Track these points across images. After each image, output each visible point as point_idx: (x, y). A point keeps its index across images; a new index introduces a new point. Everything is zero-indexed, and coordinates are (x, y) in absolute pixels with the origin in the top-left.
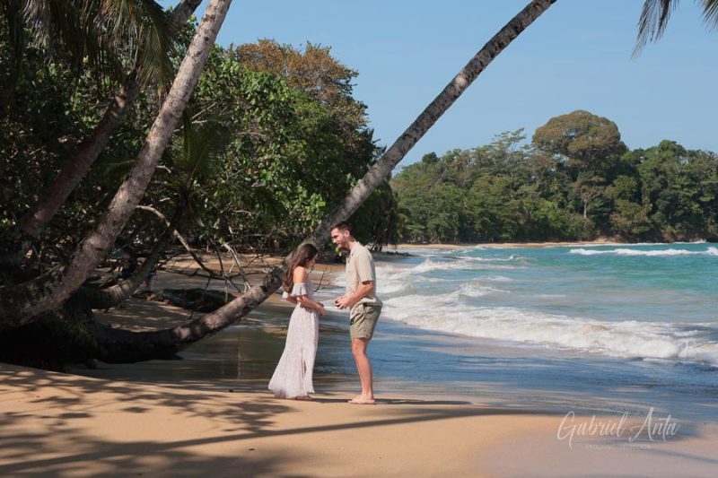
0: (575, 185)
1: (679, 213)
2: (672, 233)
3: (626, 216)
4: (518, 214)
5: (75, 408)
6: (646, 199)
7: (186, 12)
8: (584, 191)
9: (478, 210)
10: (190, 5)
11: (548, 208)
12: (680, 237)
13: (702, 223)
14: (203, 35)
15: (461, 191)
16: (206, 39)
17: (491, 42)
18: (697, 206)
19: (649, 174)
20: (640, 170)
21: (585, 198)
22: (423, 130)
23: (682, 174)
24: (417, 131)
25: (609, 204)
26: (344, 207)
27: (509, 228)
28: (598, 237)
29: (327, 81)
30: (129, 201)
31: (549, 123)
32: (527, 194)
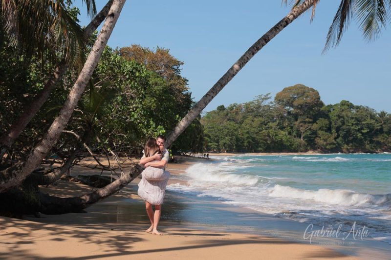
0: (297, 123)
1: (351, 138)
2: (347, 149)
3: (323, 139)
4: (267, 138)
5: (26, 239)
6: (334, 131)
7: (92, 28)
8: (301, 126)
9: (246, 135)
10: (95, 25)
11: (283, 135)
12: (351, 151)
13: (363, 144)
14: (100, 40)
15: (237, 126)
16: (102, 42)
17: (253, 47)
18: (360, 134)
19: (335, 118)
20: (330, 115)
21: (302, 130)
22: (216, 92)
23: (352, 118)
24: (213, 93)
25: (315, 133)
26: (174, 132)
27: (262, 145)
28: (308, 150)
29: (167, 67)
30: (59, 127)
31: (283, 90)
32: (272, 127)
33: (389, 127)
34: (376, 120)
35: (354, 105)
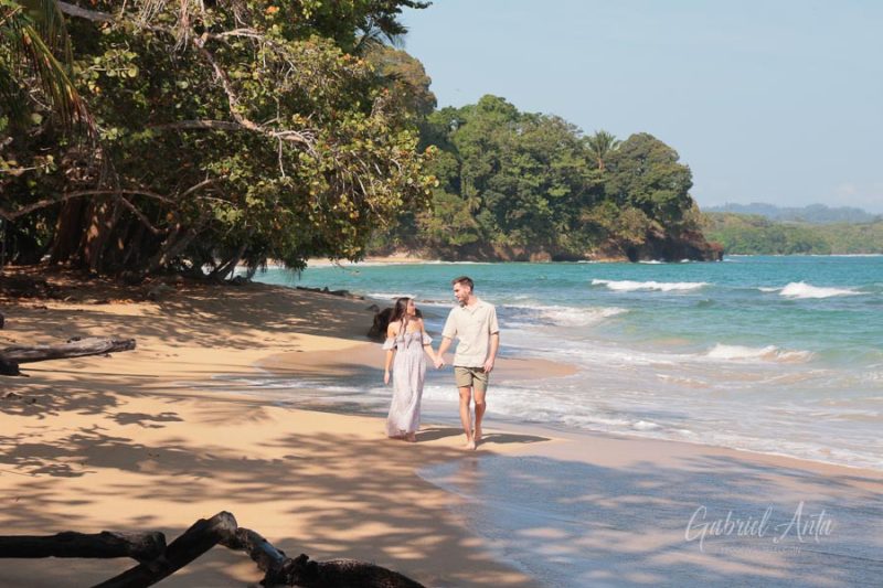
1: (518, 214)
2: (506, 245)
3: (441, 215)
12: (518, 254)
13: (548, 230)
18: (544, 202)
19: (472, 149)
28: (394, 249)
34: (587, 160)
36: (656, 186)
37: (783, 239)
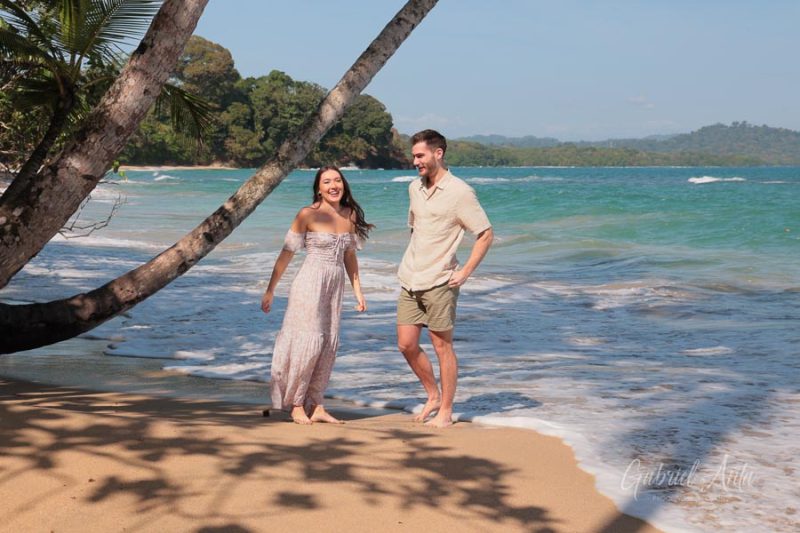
4: (136, 136)
6: (258, 126)
11: (165, 131)
19: (261, 103)
20: (252, 98)
22: (422, 13)
23: (291, 104)
24: (416, 15)
25: (224, 130)
27: (126, 150)
28: (213, 161)
33: (352, 121)
35: (294, 80)
36: (372, 125)
37: (492, 157)
